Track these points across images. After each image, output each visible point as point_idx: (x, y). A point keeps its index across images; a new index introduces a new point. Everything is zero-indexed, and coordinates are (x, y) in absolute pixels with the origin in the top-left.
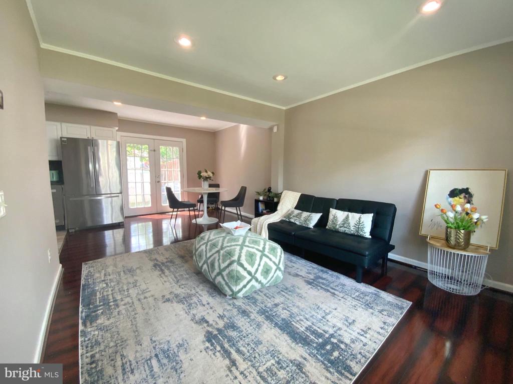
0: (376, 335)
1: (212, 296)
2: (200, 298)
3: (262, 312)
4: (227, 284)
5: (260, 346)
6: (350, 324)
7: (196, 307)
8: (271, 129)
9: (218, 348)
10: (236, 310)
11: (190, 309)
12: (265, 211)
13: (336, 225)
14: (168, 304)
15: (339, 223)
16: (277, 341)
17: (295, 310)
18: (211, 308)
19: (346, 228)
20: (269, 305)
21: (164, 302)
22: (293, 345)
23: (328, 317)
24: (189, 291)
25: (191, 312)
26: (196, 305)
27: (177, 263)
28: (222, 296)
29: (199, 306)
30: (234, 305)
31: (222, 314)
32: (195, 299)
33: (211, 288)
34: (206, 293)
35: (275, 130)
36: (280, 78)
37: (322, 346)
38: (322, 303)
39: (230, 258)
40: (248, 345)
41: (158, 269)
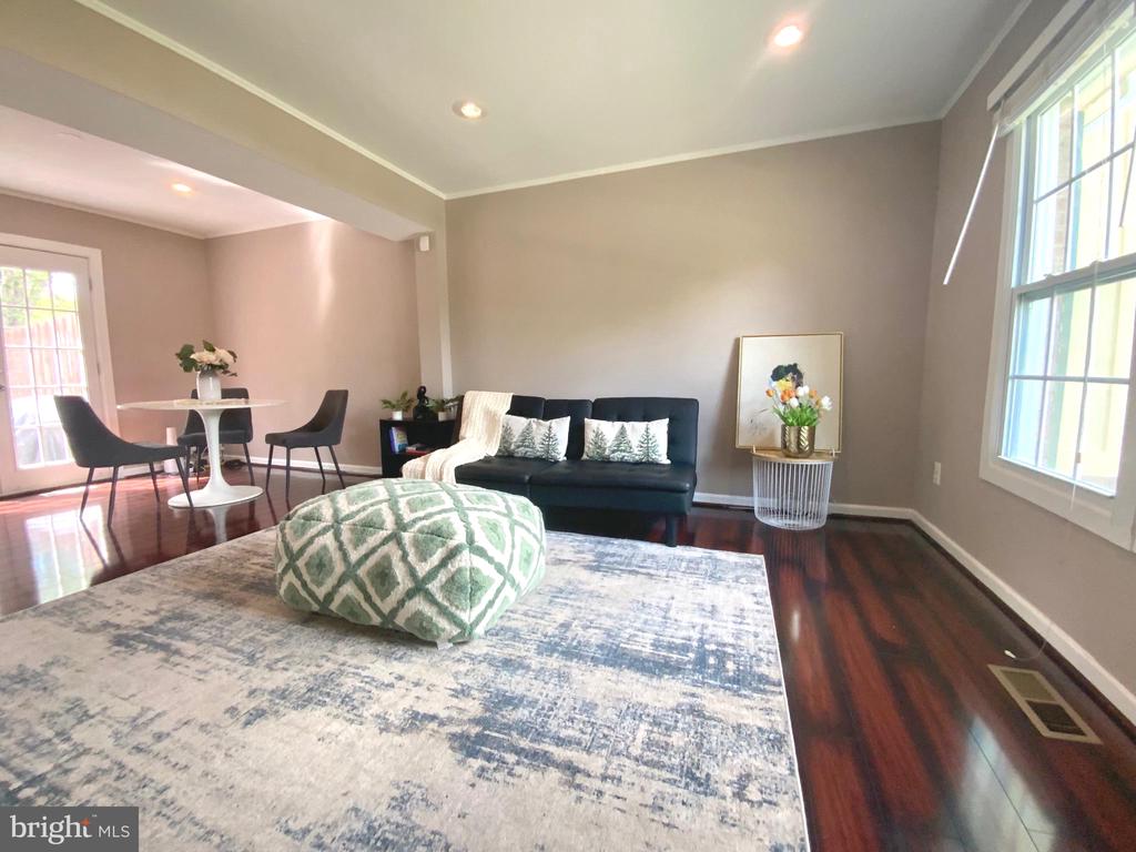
0: (758, 616)
1: (396, 659)
2: (364, 674)
3: (548, 648)
4: (443, 611)
5: (598, 712)
6: (711, 612)
7: (370, 698)
8: (411, 244)
9: (511, 758)
10: (485, 665)
11: (354, 708)
12: (412, 449)
13: (605, 450)
14: (269, 724)
15: (608, 445)
16: (622, 687)
17: (608, 623)
18: (417, 684)
19: (624, 451)
20: (550, 631)
21: (248, 723)
22: (655, 682)
23: (672, 614)
24: (313, 669)
25: (366, 714)
26: (366, 695)
27: (206, 616)
28: (425, 649)
29: (374, 690)
30: (472, 658)
31: (459, 687)
32: (349, 683)
33: (379, 642)
34: (374, 657)
35: (425, 245)
36: (471, 110)
37: (701, 662)
38: (644, 595)
39: (443, 544)
40: (572, 720)
41: (143, 646)
